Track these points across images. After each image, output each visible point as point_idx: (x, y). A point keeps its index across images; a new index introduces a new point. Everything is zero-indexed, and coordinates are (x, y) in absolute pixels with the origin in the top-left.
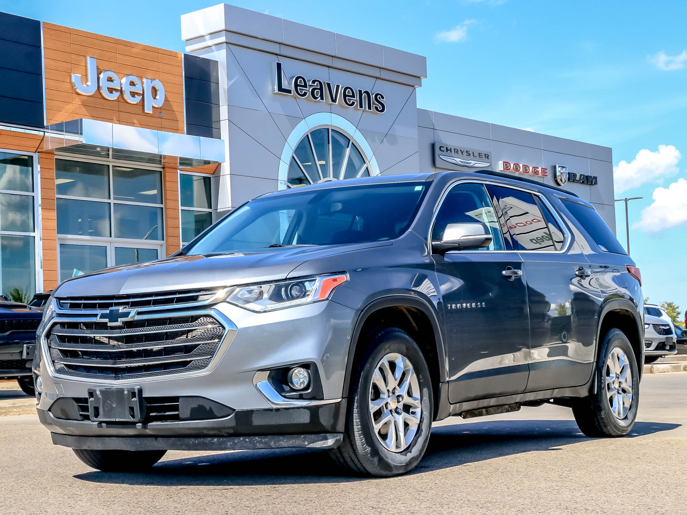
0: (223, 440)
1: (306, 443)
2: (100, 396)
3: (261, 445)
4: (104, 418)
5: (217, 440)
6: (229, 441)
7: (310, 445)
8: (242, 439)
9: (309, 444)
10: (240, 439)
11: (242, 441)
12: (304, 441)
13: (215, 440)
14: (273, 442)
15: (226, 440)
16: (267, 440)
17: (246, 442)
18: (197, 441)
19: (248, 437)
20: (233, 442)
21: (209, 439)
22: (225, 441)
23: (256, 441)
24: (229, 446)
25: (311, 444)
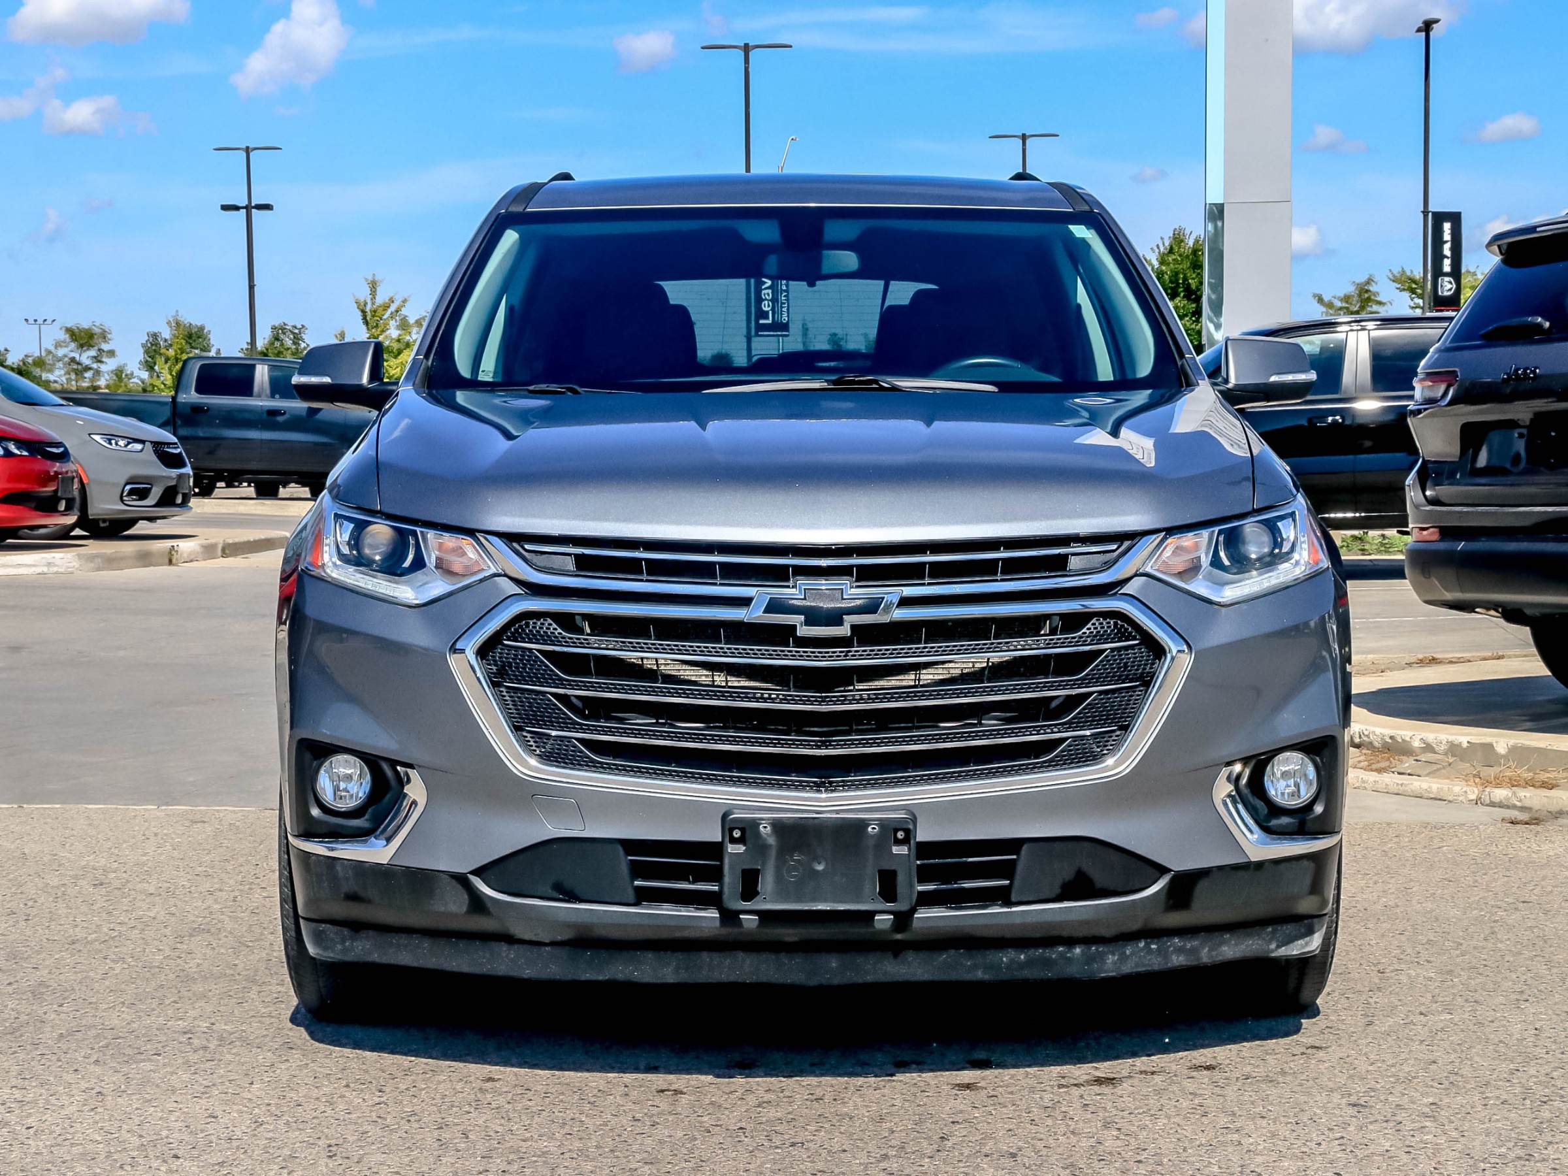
0: (1097, 950)
1: (1273, 946)
2: (772, 841)
3: (1180, 958)
4: (776, 901)
5: (1082, 951)
6: (1113, 954)
7: (1280, 950)
8: (1142, 944)
9: (1278, 947)
10: (1138, 946)
11: (1142, 950)
12: (1270, 941)
13: (1078, 950)
14: (1207, 949)
15: (1106, 950)
16: (1196, 943)
17: (1150, 951)
18: (1022, 957)
19: (1156, 941)
20: (1120, 955)
21: (1061, 949)
22: (1103, 952)
23: (1172, 949)
24: (1110, 966)
25: (1281, 947)
